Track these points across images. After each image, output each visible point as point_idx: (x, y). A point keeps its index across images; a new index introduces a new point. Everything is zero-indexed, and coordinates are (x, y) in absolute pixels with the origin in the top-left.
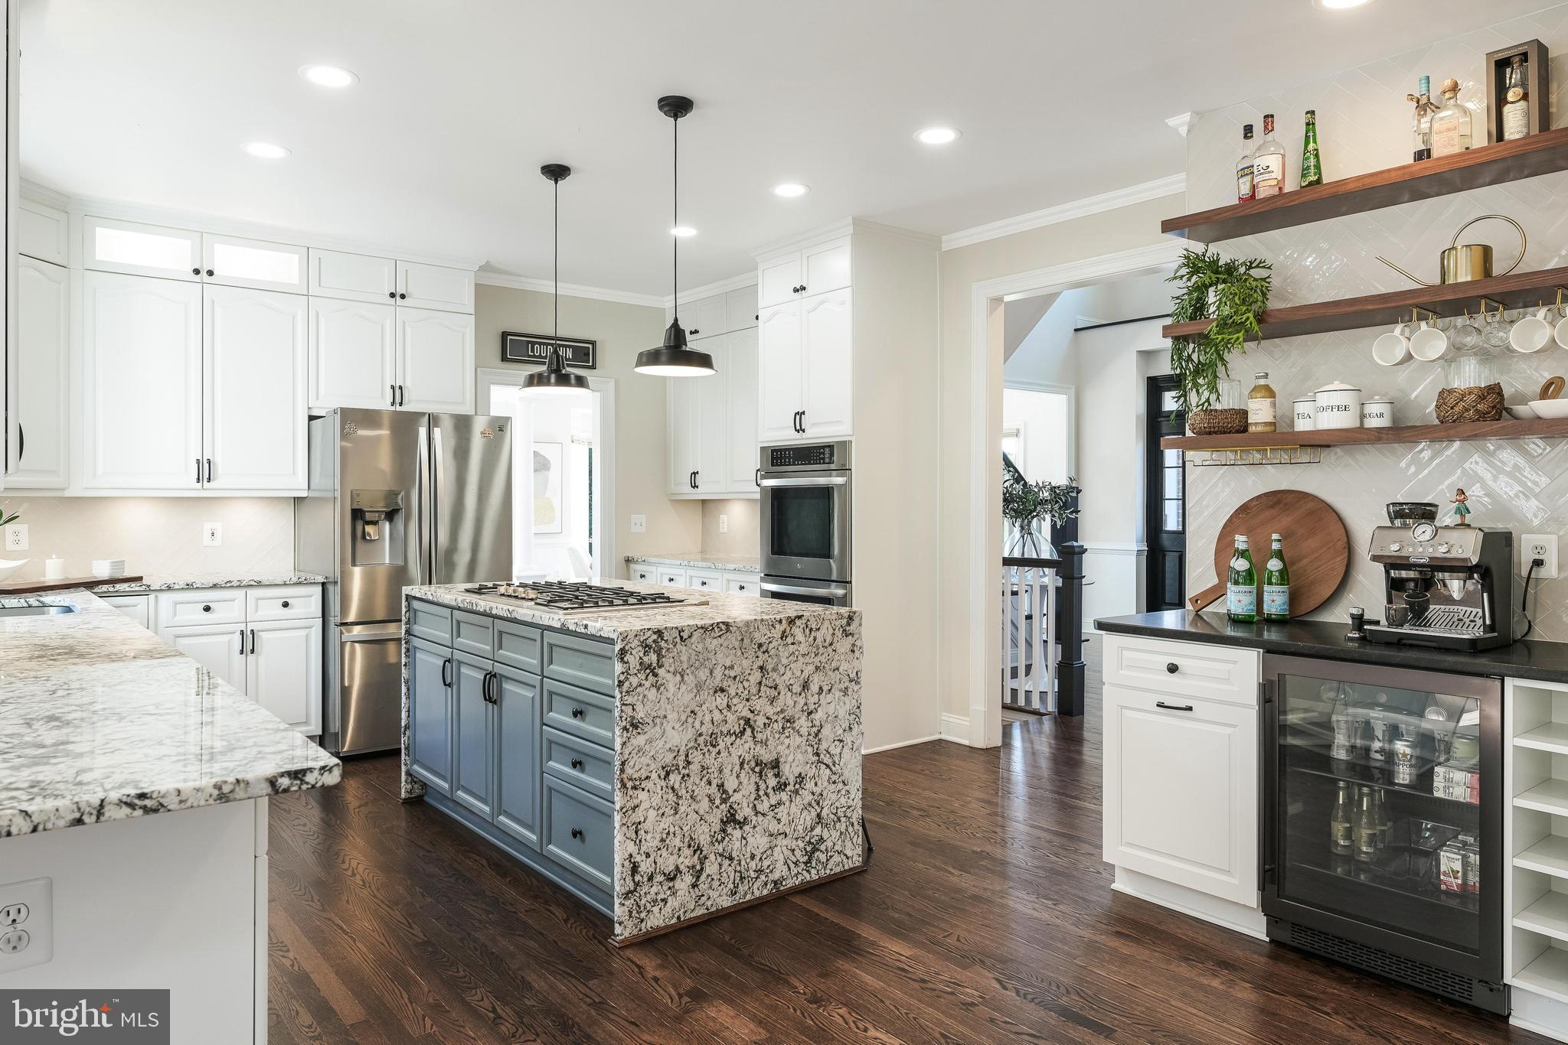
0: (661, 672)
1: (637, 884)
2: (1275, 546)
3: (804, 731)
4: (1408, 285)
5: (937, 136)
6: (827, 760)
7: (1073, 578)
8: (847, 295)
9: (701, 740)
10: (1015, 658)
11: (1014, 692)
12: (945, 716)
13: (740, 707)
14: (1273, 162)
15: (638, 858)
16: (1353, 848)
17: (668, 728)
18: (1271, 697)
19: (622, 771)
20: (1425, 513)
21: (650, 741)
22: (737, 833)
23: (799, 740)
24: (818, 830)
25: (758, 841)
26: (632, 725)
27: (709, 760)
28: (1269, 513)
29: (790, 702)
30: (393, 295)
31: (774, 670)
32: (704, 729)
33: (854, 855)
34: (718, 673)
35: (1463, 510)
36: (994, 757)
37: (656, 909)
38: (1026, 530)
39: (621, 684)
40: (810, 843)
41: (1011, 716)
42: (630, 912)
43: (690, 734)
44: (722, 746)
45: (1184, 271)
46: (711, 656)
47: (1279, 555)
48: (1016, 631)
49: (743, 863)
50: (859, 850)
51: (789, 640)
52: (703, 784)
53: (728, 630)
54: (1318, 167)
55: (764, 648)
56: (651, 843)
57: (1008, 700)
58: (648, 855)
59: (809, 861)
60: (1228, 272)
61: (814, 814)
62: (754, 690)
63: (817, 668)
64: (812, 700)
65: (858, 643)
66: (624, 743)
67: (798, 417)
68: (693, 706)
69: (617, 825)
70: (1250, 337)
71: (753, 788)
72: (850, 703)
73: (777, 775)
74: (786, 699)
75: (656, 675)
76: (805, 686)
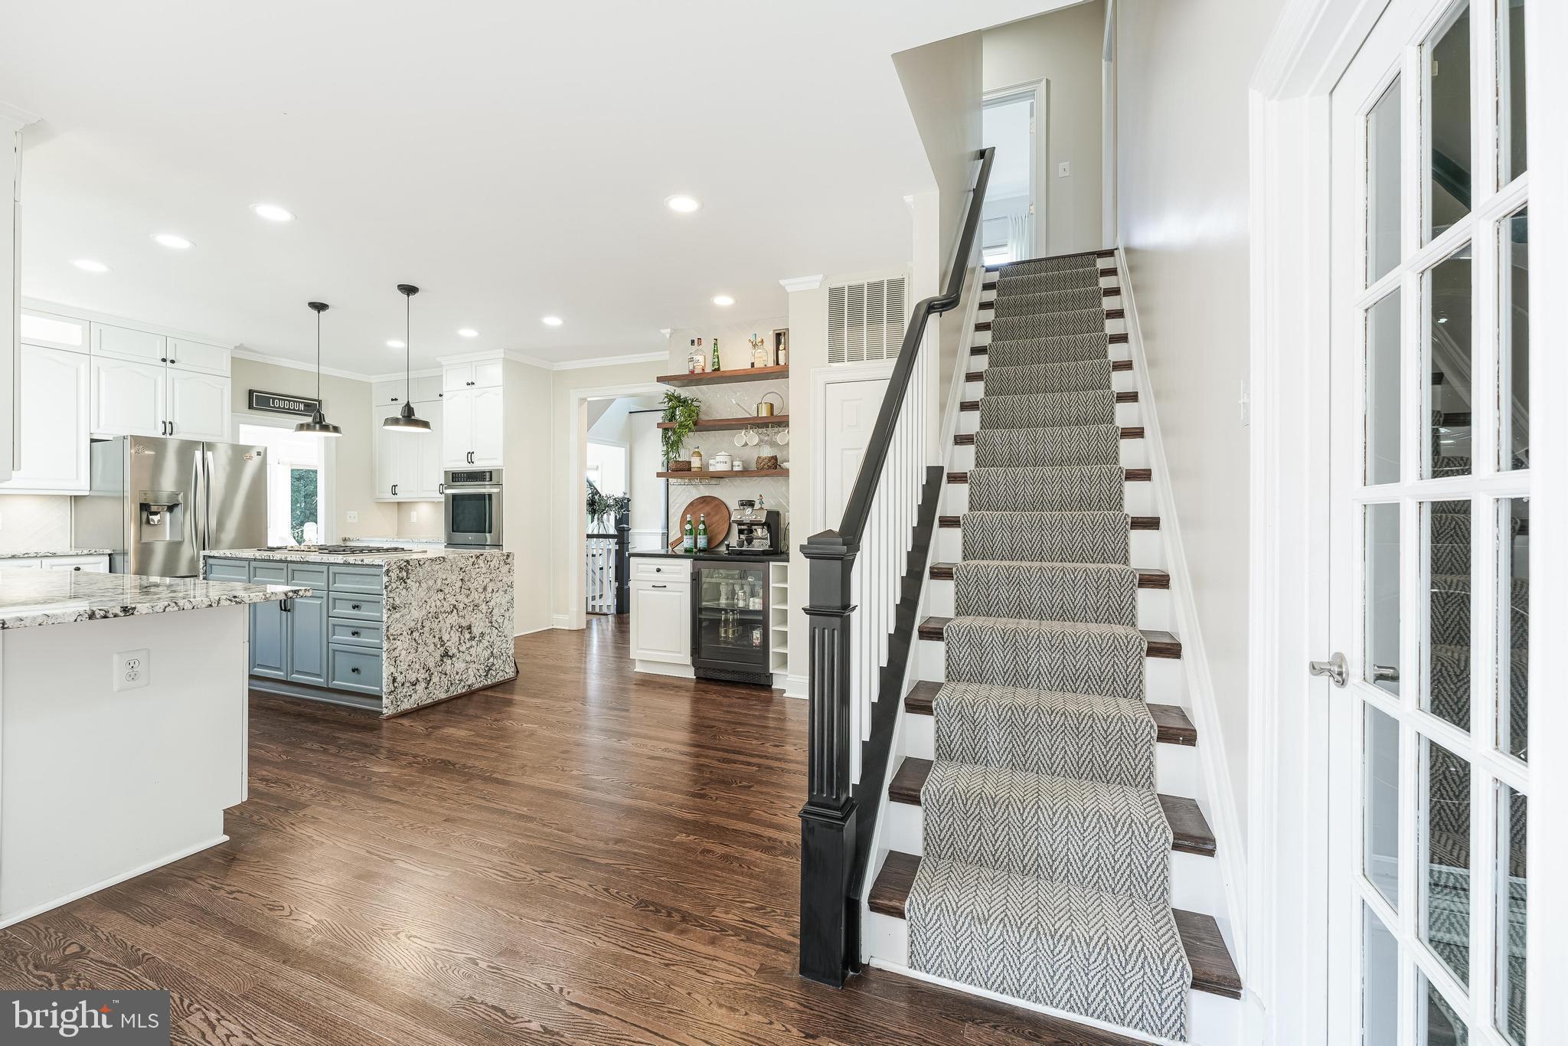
0: (408, 581)
1: (396, 688)
2: (702, 519)
3: (484, 611)
4: (747, 416)
5: (553, 321)
6: (496, 625)
7: (624, 543)
8: (500, 390)
9: (430, 615)
10: (594, 591)
11: (593, 607)
12: (555, 616)
13: (450, 599)
14: (701, 358)
15: (396, 675)
16: (727, 637)
17: (413, 610)
18: (696, 578)
19: (388, 631)
20: (751, 504)
21: (402, 616)
22: (449, 662)
23: (481, 615)
24: (491, 660)
25: (460, 666)
26: (393, 608)
27: (434, 626)
28: (702, 506)
29: (477, 597)
30: (164, 360)
31: (469, 581)
32: (431, 610)
33: (510, 672)
34: (439, 582)
35: (761, 503)
36: (582, 634)
37: (406, 700)
38: (600, 520)
39: (386, 587)
40: (487, 666)
41: (590, 617)
42: (392, 702)
43: (424, 612)
44: (441, 618)
45: (666, 400)
46: (435, 573)
47: (703, 522)
48: (593, 576)
49: (452, 676)
50: (513, 670)
51: (477, 566)
52: (431, 637)
53: (444, 561)
54: (718, 362)
55: (463, 570)
56: (403, 667)
57: (590, 610)
58: (401, 673)
59: (487, 675)
60: (683, 402)
61: (489, 652)
62: (458, 591)
63: (491, 580)
64: (488, 596)
65: (512, 568)
66: (389, 617)
67: (469, 455)
68: (426, 598)
69: (384, 658)
70: (690, 430)
71: (457, 639)
72: (508, 597)
73: (470, 633)
74: (475, 595)
75: (405, 583)
76: (485, 589)
